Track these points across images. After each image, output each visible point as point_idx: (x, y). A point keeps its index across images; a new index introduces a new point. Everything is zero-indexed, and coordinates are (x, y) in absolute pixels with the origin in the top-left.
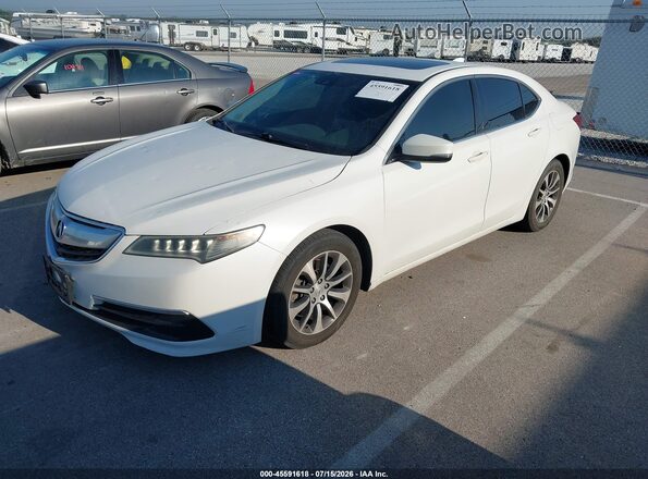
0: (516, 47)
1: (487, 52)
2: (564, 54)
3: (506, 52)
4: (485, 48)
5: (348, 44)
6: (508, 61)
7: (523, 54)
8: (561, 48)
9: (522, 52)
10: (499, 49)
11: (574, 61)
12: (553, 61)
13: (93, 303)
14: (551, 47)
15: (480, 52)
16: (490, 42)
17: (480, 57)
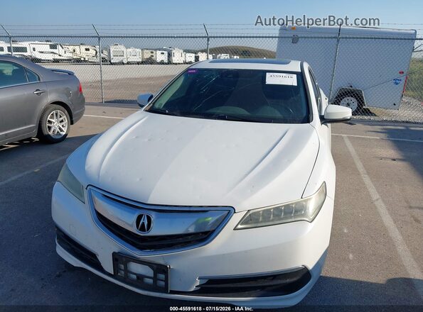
0: (170, 55)
1: (154, 58)
2: (195, 59)
3: (164, 58)
4: (152, 56)
5: (60, 55)
6: (167, 64)
7: (175, 60)
8: (194, 55)
9: (174, 58)
10: (160, 57)
12: (190, 63)
13: (198, 284)
14: (188, 55)
15: (150, 58)
16: (154, 52)
17: (150, 61)
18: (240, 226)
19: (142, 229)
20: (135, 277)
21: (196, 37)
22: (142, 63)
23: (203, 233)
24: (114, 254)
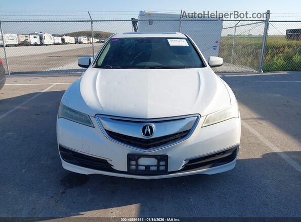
0: (41, 38)
1: (28, 41)
2: (62, 41)
3: (37, 41)
4: (27, 39)
6: (40, 45)
7: (46, 42)
8: (60, 38)
9: (45, 41)
10: (33, 40)
11: (67, 43)
12: (58, 44)
13: (184, 164)
14: (56, 38)
15: (25, 41)
16: (28, 36)
17: (26, 44)
18: (204, 125)
19: (147, 134)
20: (143, 168)
21: (83, 21)
22: (19, 45)
23: (184, 132)
24: (128, 155)
